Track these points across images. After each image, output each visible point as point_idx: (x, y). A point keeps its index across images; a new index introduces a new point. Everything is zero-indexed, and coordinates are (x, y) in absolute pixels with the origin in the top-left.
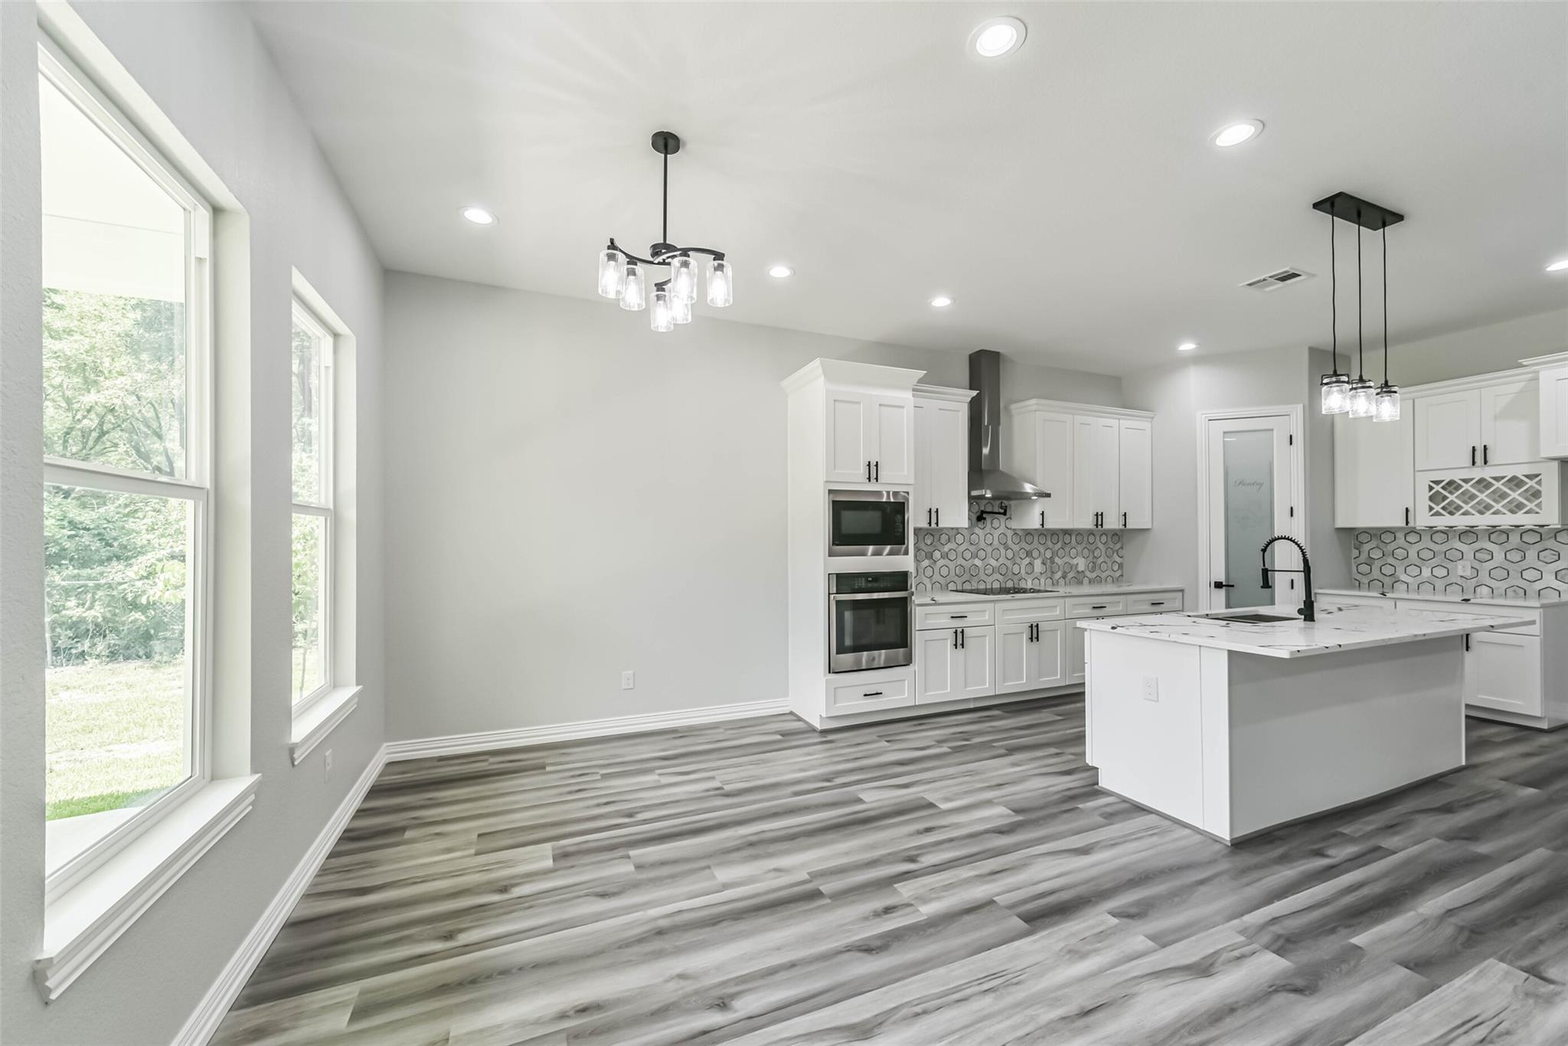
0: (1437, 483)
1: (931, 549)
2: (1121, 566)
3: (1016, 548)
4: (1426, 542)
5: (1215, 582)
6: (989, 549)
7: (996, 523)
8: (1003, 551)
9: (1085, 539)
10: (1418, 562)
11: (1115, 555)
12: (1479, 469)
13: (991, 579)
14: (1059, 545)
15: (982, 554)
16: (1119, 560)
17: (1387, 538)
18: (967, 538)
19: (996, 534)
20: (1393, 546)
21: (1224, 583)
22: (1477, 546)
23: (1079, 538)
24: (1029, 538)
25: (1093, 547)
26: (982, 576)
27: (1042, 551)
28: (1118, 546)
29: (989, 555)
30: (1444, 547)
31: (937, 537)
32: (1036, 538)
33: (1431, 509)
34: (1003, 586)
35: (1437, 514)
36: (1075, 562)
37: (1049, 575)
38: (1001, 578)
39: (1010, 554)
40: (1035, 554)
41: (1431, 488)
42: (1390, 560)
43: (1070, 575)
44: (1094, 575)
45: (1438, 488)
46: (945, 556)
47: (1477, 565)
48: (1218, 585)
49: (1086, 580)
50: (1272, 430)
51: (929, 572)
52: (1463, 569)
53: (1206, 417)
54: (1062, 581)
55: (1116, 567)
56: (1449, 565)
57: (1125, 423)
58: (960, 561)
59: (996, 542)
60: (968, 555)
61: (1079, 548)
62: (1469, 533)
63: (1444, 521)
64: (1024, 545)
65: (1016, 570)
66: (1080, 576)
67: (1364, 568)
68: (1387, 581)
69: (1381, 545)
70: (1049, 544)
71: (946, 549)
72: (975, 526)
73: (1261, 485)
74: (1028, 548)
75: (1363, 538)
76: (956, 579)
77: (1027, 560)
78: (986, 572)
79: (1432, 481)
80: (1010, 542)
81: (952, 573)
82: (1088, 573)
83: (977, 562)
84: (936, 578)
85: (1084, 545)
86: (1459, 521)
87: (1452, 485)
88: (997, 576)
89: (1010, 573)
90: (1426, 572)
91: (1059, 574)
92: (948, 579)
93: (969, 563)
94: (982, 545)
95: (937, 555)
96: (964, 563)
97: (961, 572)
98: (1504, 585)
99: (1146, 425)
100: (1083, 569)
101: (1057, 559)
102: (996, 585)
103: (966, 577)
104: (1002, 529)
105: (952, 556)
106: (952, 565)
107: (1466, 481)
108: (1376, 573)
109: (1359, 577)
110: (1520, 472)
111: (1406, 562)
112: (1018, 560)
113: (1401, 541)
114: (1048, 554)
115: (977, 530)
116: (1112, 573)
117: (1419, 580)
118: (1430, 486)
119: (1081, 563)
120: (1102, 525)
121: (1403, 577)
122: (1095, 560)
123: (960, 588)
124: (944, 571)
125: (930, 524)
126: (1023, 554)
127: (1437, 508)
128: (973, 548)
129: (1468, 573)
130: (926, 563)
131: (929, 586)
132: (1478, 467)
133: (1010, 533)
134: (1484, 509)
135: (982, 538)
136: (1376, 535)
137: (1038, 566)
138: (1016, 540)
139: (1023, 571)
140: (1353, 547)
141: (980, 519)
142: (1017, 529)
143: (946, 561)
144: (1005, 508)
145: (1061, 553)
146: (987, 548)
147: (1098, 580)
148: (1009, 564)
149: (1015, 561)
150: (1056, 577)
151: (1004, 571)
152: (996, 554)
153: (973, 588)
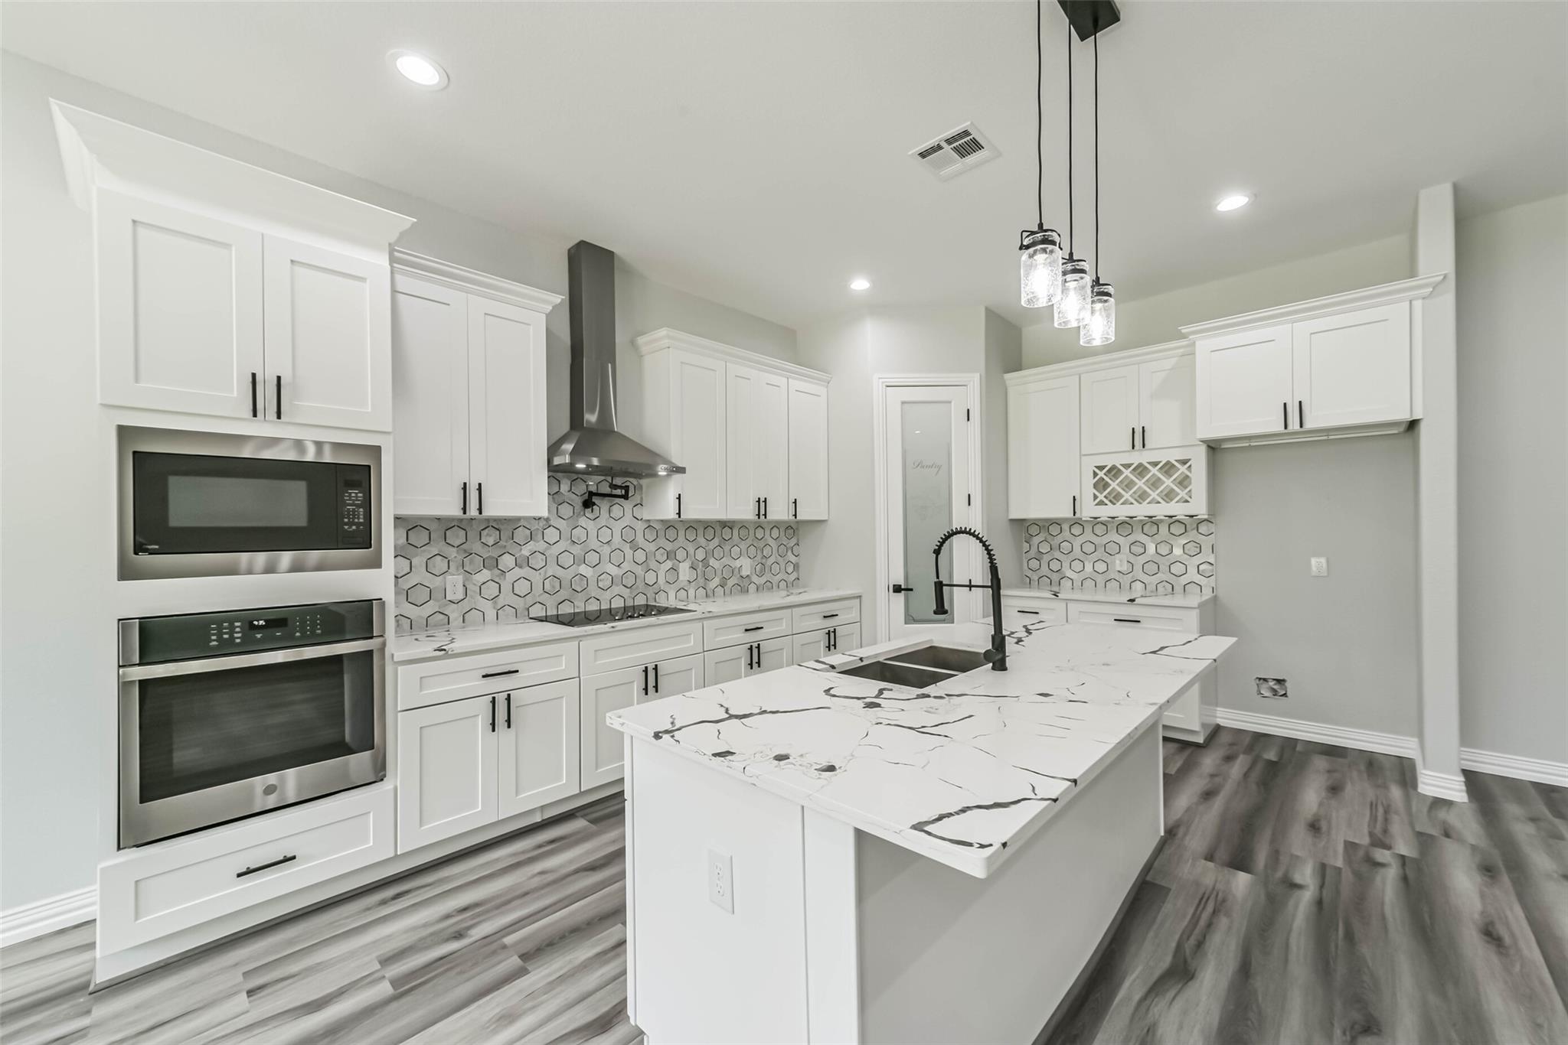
0: (1101, 468)
2: (796, 567)
3: (651, 547)
4: (1089, 535)
5: (894, 586)
6: (606, 550)
7: (617, 511)
8: (628, 552)
9: (752, 532)
10: (1081, 556)
11: (790, 553)
12: (1137, 453)
13: (608, 595)
14: (716, 541)
15: (592, 558)
16: (793, 559)
17: (1054, 530)
18: (566, 533)
19: (617, 527)
20: (1060, 538)
21: (903, 587)
22: (1132, 539)
23: (743, 532)
24: (671, 533)
25: (761, 544)
26: (593, 591)
27: (691, 551)
28: (793, 541)
29: (605, 558)
30: (1105, 539)
31: (505, 534)
32: (681, 533)
33: (1095, 497)
34: (630, 603)
35: (1101, 503)
36: (737, 564)
37: (701, 581)
38: (626, 592)
39: (640, 556)
40: (681, 554)
41: (1095, 474)
42: (1057, 554)
43: (730, 583)
44: (763, 580)
45: (1101, 474)
46: (523, 563)
47: (1132, 559)
48: (897, 589)
49: (752, 588)
50: (950, 402)
51: (491, 590)
52: (1120, 563)
53: (883, 383)
54: (720, 590)
55: (790, 569)
56: (1108, 559)
57: (796, 384)
58: (553, 570)
59: (617, 539)
60: (566, 559)
61: (743, 545)
62: (1126, 525)
63: (1105, 512)
64: (662, 542)
65: (650, 578)
66: (746, 582)
67: (1034, 564)
68: (1055, 577)
69: (1049, 538)
70: (702, 541)
71: (526, 551)
72: (579, 515)
73: (939, 467)
74: (669, 546)
75: (1034, 530)
76: (545, 598)
77: (669, 564)
78: (600, 584)
79: (1096, 467)
80: (640, 540)
81: (538, 589)
82: (755, 578)
83: (583, 569)
84: (506, 598)
85: (749, 542)
86: (1121, 511)
87: (1114, 472)
88: (618, 589)
89: (640, 584)
90: (1089, 568)
91: (717, 581)
92: (529, 600)
93: (571, 572)
94: (593, 543)
95: (507, 561)
96: (560, 572)
97: (553, 587)
98: (1155, 580)
99: (821, 390)
100: (749, 573)
101: (712, 562)
102: (618, 603)
103: (564, 594)
104: (628, 520)
105: (538, 561)
106: (537, 578)
107: (1127, 466)
108: (1044, 570)
109: (1029, 573)
110: (1173, 456)
111: (1071, 556)
112: (653, 564)
113: (1066, 534)
114: (700, 555)
115: (583, 521)
116: (785, 577)
117: (1082, 576)
118: (1094, 472)
119: (746, 565)
120: (765, 515)
121: (1069, 573)
122: (764, 561)
123: (552, 612)
124: (522, 587)
125: (466, 510)
126: (661, 556)
127: (1101, 497)
128: (576, 550)
129: (1125, 568)
130: (485, 575)
131: (491, 614)
132: (1138, 451)
133: (640, 526)
134: (1142, 497)
135: (593, 533)
136: (1044, 526)
137: (685, 571)
138: (651, 536)
139: (662, 581)
140: (1024, 540)
141: (588, 504)
142: (649, 521)
143: (526, 572)
144: (627, 488)
145: (718, 553)
146: (602, 548)
147: (769, 587)
148: (639, 570)
149: (648, 566)
150: (711, 586)
151: (630, 582)
152: (617, 557)
153: (577, 610)
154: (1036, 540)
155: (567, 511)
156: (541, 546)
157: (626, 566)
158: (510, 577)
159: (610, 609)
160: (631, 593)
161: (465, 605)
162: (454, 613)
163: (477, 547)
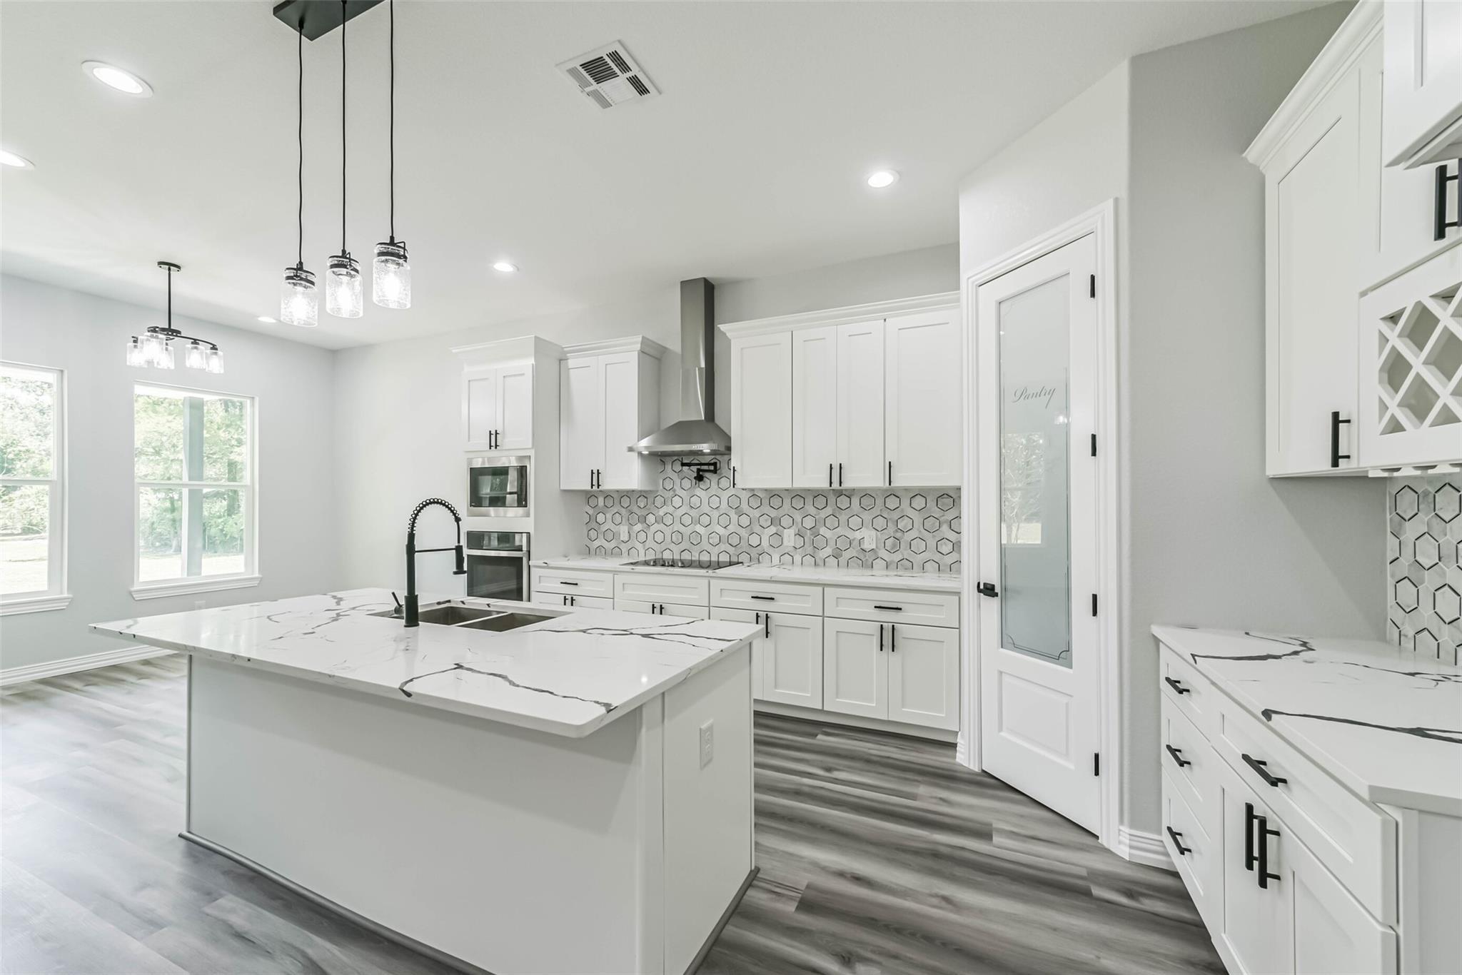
1: (644, 512)
2: (956, 546)
3: (757, 513)
6: (715, 514)
8: (734, 517)
9: (880, 502)
11: (943, 527)
13: (715, 551)
14: (829, 510)
16: (952, 536)
19: (725, 496)
23: (866, 501)
24: (776, 502)
25: (895, 515)
26: (705, 545)
27: (798, 518)
28: (950, 513)
29: (715, 521)
31: (651, 500)
32: (787, 501)
33: (1382, 408)
35: (1395, 423)
36: (858, 535)
37: (809, 549)
38: (731, 550)
39: (745, 521)
40: (786, 521)
43: (847, 555)
44: (897, 557)
45: (1394, 338)
46: (659, 520)
48: (988, 590)
51: (642, 536)
53: (973, 282)
54: (832, 561)
55: (946, 548)
58: (677, 527)
60: (687, 520)
61: (867, 516)
64: (766, 509)
65: (754, 540)
66: (870, 557)
67: (1407, 593)
70: (812, 510)
71: (661, 512)
74: (773, 513)
75: (1405, 502)
76: (672, 546)
77: (773, 529)
78: (711, 541)
79: (1384, 319)
80: (744, 506)
82: (883, 553)
83: (698, 528)
85: (876, 511)
87: (1417, 322)
88: (723, 547)
91: (828, 551)
93: (689, 530)
94: (705, 508)
95: (651, 518)
96: (682, 529)
97: (678, 539)
100: (874, 547)
101: (823, 531)
103: (685, 545)
105: (668, 520)
106: (668, 531)
108: (1427, 611)
109: (1398, 616)
112: (757, 529)
114: (809, 523)
115: (698, 492)
116: (937, 557)
118: (1379, 335)
119: (869, 538)
120: (839, 482)
122: (899, 535)
124: (659, 537)
125: (592, 485)
126: (765, 521)
127: (1394, 405)
128: (694, 513)
130: (639, 527)
135: (705, 501)
136: (1426, 494)
137: (789, 537)
138: (755, 503)
139: (765, 543)
140: (1389, 530)
141: (700, 478)
142: (753, 490)
143: (661, 526)
144: (715, 464)
145: (831, 522)
146: (712, 513)
147: (907, 565)
148: (744, 533)
149: (752, 529)
150: (821, 555)
151: (735, 540)
152: (724, 520)
153: (693, 559)
154: (1411, 531)
155: (687, 483)
156: (670, 509)
157: (732, 528)
158: (653, 529)
159: (718, 562)
160: (735, 550)
161: (629, 545)
162: (624, 548)
163: (635, 509)
